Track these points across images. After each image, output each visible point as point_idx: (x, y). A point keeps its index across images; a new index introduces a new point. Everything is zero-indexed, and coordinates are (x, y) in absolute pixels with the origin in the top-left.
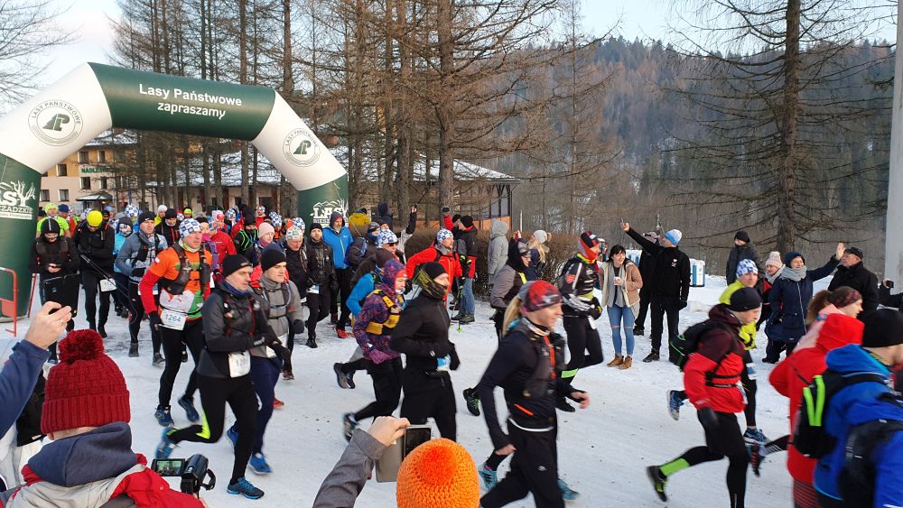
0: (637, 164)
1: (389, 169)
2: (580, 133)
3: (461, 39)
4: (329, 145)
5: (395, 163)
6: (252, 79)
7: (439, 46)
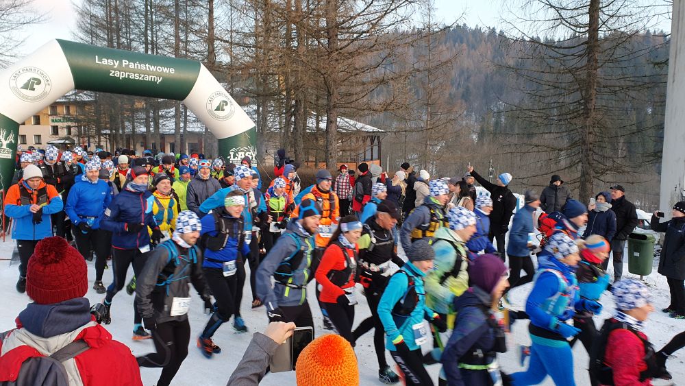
0: (476, 121)
1: (288, 123)
2: (433, 97)
3: (344, 25)
4: (241, 104)
5: (293, 119)
6: (184, 52)
7: (327, 30)
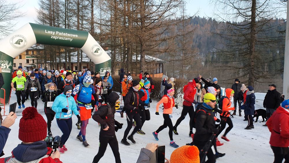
0: (204, 57)
1: (124, 58)
2: (185, 47)
3: (148, 17)
4: (105, 50)
5: (126, 56)
6: (81, 29)
7: (141, 19)
